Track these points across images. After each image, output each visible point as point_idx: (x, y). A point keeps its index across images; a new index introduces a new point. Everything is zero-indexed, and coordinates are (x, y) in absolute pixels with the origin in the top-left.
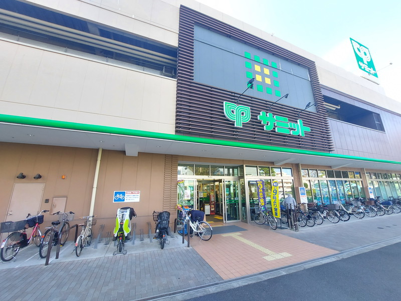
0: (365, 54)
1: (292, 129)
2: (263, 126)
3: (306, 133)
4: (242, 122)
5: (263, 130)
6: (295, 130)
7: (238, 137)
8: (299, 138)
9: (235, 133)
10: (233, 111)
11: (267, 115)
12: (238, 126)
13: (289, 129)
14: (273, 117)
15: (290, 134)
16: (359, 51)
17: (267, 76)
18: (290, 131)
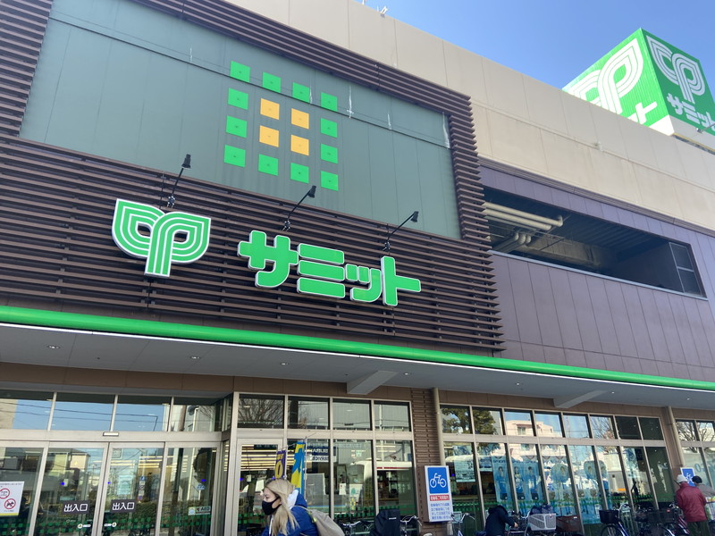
0: (688, 74)
1: (357, 284)
2: (253, 274)
3: (403, 295)
4: (171, 260)
5: (252, 284)
6: (367, 286)
7: (153, 305)
8: (381, 311)
9: (144, 294)
10: (144, 230)
11: (270, 243)
12: (154, 273)
13: (345, 282)
14: (294, 247)
15: (348, 298)
16: (669, 64)
17: (300, 132)
18: (348, 290)
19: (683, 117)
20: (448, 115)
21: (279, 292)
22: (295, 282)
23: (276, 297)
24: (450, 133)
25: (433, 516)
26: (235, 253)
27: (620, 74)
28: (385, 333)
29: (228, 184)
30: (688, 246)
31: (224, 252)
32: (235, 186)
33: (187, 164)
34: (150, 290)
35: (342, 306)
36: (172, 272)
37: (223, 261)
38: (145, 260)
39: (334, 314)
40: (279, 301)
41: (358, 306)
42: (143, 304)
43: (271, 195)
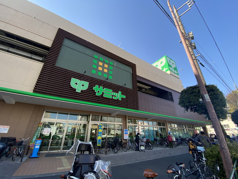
0: (173, 64)
1: (114, 96)
3: (122, 98)
4: (81, 89)
5: (95, 95)
6: (116, 96)
7: (77, 97)
8: (118, 101)
9: (75, 95)
10: (76, 84)
11: (99, 87)
12: (78, 92)
13: (112, 95)
14: (103, 89)
15: (112, 98)
16: (170, 62)
17: (106, 68)
18: (112, 97)
19: (172, 71)
20: (132, 67)
21: (100, 96)
22: (103, 95)
23: (99, 97)
24: (132, 70)
25: (125, 138)
26: (93, 89)
27: (161, 63)
28: (119, 105)
29: (92, 77)
30: (171, 93)
31: (90, 89)
32: (93, 77)
33: (85, 72)
34: (77, 95)
35: (111, 100)
36: (81, 92)
37: (90, 90)
38: (76, 89)
39: (110, 101)
41: (114, 100)
42: (75, 97)
43: (100, 79)
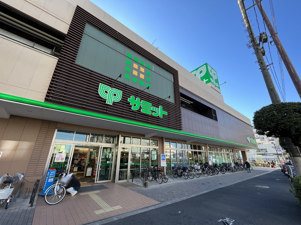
0: (215, 74)
1: (154, 112)
2: (131, 106)
3: (164, 115)
4: (112, 101)
5: (131, 109)
6: (156, 112)
7: (107, 112)
8: (159, 119)
9: (105, 108)
10: (106, 92)
11: (135, 99)
12: (108, 104)
13: (152, 111)
14: (141, 101)
15: (152, 115)
16: (211, 71)
17: (142, 73)
18: (152, 113)
19: (213, 83)
20: (174, 74)
21: (137, 112)
22: (140, 109)
24: (174, 79)
25: (162, 165)
26: (127, 101)
27: (201, 72)
28: (159, 124)
29: (125, 83)
30: (215, 110)
31: (124, 100)
32: (127, 84)
33: (120, 76)
34: (107, 108)
35: (150, 117)
36: (113, 104)
37: (124, 102)
38: (106, 100)
39: (148, 118)
40: (136, 114)
41: (154, 117)
42: (105, 111)
43: (135, 87)
